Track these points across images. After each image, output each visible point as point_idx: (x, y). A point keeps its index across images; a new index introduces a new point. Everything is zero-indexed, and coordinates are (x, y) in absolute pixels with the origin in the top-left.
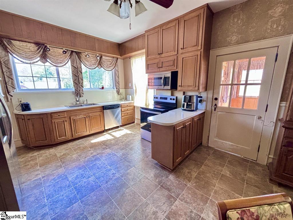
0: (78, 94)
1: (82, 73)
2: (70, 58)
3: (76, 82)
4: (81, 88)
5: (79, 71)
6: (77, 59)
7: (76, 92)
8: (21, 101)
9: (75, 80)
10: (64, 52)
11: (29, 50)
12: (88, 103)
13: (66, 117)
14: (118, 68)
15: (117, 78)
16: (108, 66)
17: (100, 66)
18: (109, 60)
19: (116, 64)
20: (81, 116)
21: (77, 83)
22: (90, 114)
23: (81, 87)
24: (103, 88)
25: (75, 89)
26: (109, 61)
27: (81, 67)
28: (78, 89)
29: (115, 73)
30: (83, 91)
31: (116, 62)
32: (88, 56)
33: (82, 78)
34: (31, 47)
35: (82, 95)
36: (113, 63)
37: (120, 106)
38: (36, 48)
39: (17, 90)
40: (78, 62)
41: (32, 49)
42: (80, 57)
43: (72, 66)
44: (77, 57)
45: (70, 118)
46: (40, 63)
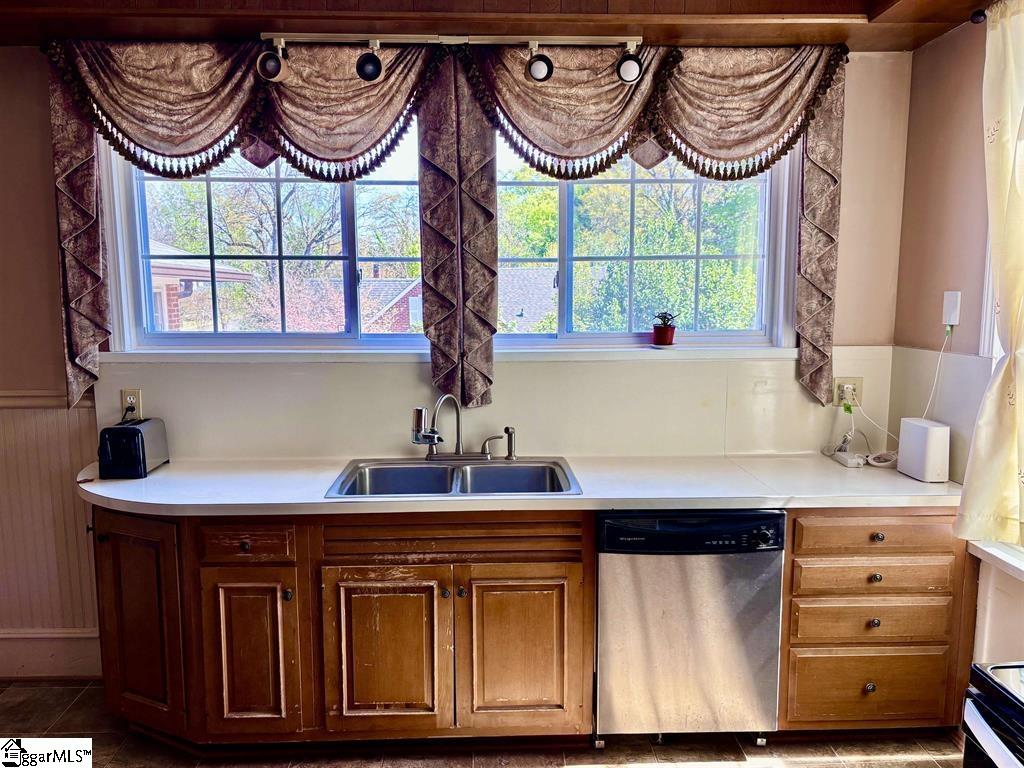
0: (450, 377)
1: (490, 216)
2: (415, 110)
3: (441, 287)
4: (473, 335)
5: (468, 204)
6: (464, 107)
7: (436, 367)
8: (131, 409)
9: (436, 275)
10: (370, 68)
11: (184, 91)
12: (518, 453)
13: (290, 564)
14: (837, 143)
15: (812, 242)
16: (733, 135)
17: (651, 146)
18: (750, 74)
20: (398, 572)
21: (449, 295)
22: (477, 569)
23: (478, 326)
24: (662, 335)
25: (434, 346)
26: (740, 83)
27: (488, 169)
28: (456, 342)
29: (802, 200)
30: (489, 358)
31: (824, 84)
32: (540, 69)
33: (495, 259)
34: (198, 65)
35: (479, 386)
36: (782, 99)
37: (779, 535)
38: (220, 72)
39: (127, 340)
40: (469, 128)
41: (201, 78)
42: (492, 88)
43: (425, 163)
44: (465, 91)
45: (318, 579)
46: (236, 162)
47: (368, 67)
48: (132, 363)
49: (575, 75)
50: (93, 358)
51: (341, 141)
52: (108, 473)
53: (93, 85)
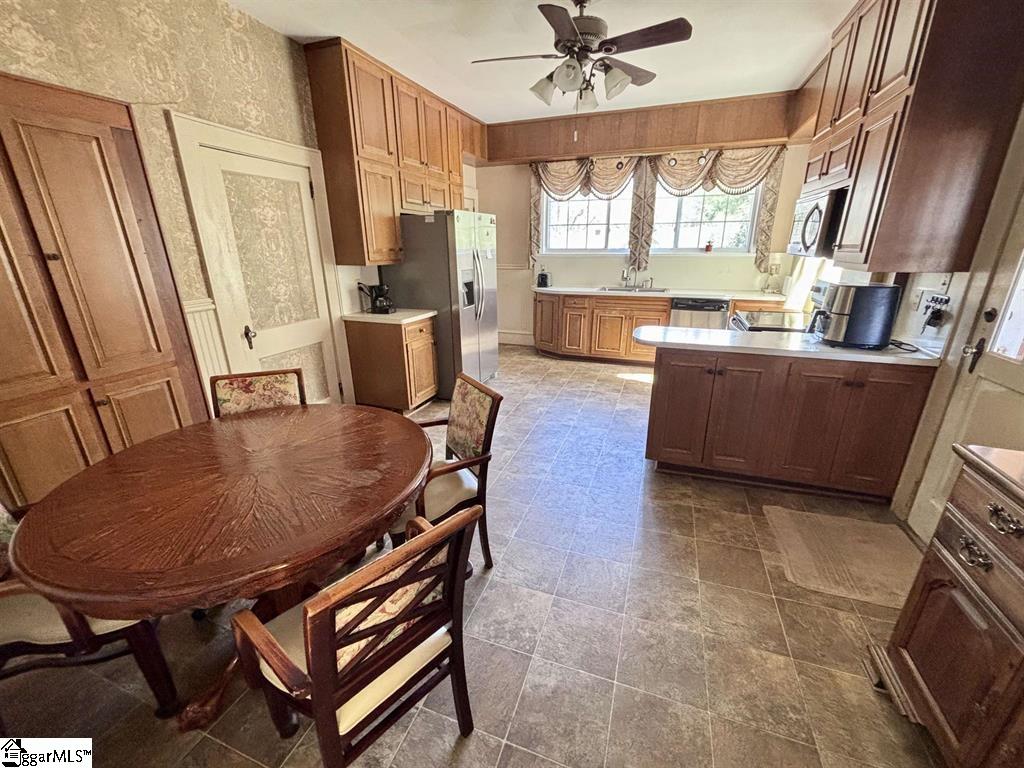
0: (635, 261)
1: (652, 209)
2: (633, 176)
3: (635, 232)
4: (644, 248)
5: (646, 206)
6: (648, 175)
7: (631, 258)
8: (545, 269)
9: (634, 229)
10: (620, 166)
11: (567, 175)
12: (654, 286)
13: (585, 308)
14: (778, 181)
15: (765, 216)
16: (739, 179)
17: (709, 184)
18: (747, 158)
19: (771, 165)
20: (614, 312)
21: (638, 235)
22: (636, 313)
23: (645, 245)
24: (708, 248)
25: (631, 251)
26: (744, 161)
27: (653, 194)
28: (638, 250)
29: (764, 201)
30: (648, 255)
31: (775, 161)
32: (673, 163)
33: (652, 223)
34: (571, 167)
35: (644, 264)
36: (758, 166)
37: (728, 307)
38: (577, 169)
39: (543, 251)
40: (649, 183)
41: (572, 172)
42: (657, 168)
43: (635, 194)
44: (649, 169)
45: (593, 313)
46: (579, 196)
47: (620, 165)
48: (544, 257)
49: (685, 162)
50: (536, 255)
51: (609, 188)
52: (540, 285)
53: (542, 175)
